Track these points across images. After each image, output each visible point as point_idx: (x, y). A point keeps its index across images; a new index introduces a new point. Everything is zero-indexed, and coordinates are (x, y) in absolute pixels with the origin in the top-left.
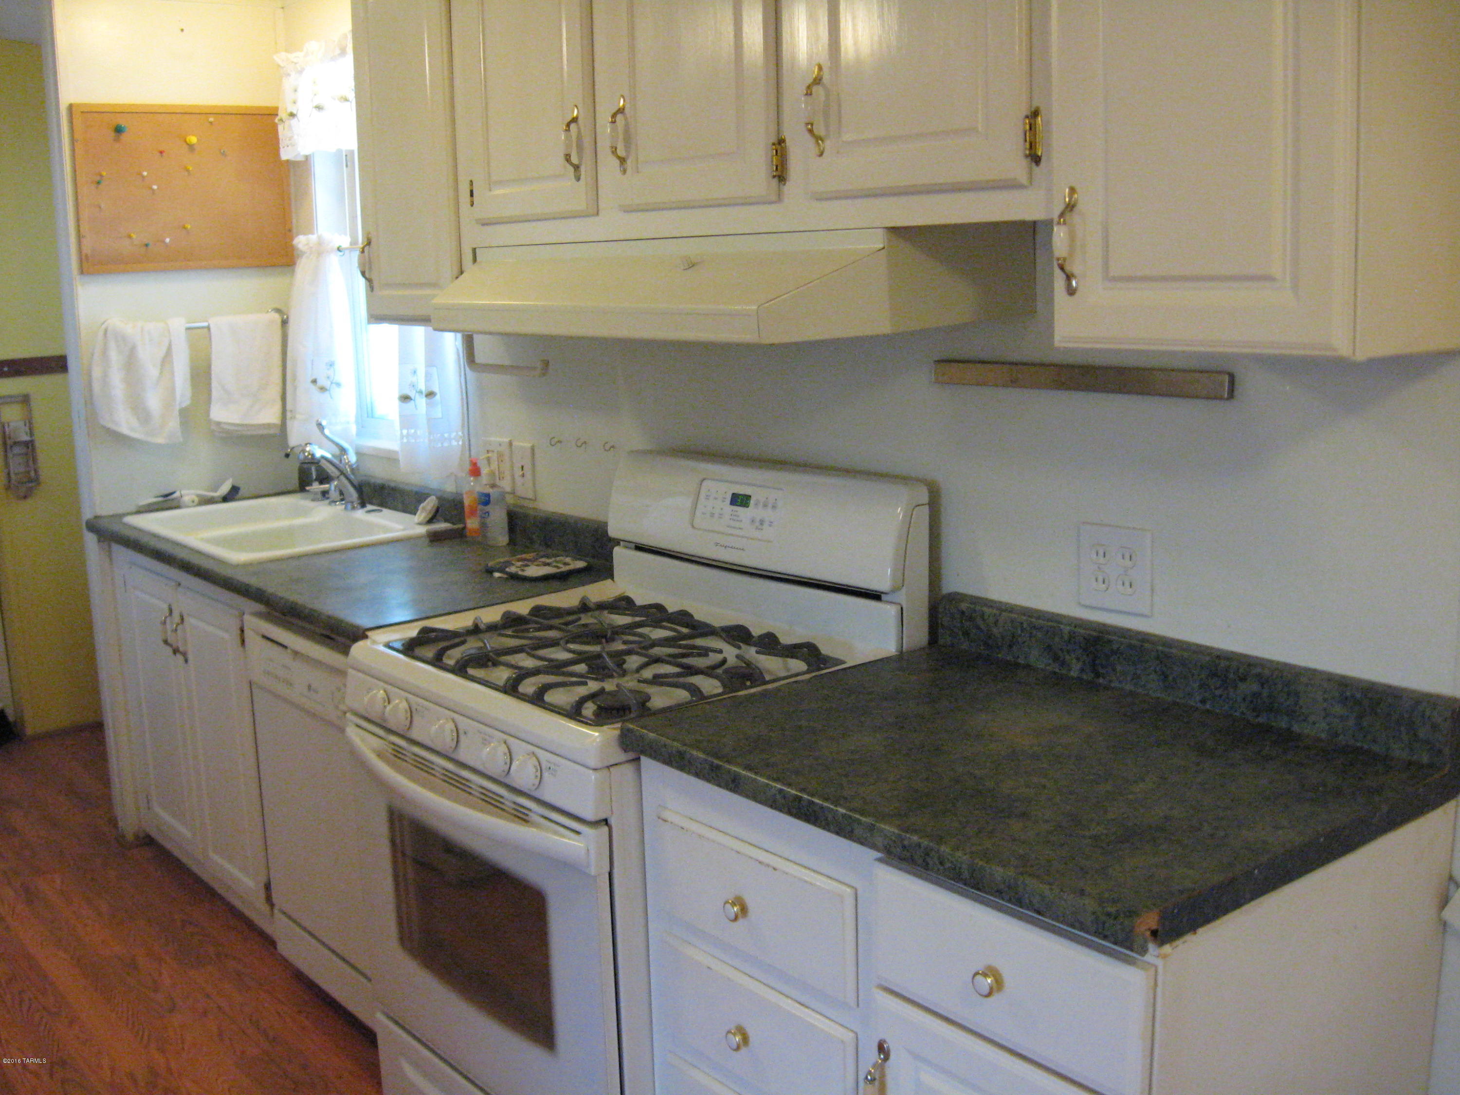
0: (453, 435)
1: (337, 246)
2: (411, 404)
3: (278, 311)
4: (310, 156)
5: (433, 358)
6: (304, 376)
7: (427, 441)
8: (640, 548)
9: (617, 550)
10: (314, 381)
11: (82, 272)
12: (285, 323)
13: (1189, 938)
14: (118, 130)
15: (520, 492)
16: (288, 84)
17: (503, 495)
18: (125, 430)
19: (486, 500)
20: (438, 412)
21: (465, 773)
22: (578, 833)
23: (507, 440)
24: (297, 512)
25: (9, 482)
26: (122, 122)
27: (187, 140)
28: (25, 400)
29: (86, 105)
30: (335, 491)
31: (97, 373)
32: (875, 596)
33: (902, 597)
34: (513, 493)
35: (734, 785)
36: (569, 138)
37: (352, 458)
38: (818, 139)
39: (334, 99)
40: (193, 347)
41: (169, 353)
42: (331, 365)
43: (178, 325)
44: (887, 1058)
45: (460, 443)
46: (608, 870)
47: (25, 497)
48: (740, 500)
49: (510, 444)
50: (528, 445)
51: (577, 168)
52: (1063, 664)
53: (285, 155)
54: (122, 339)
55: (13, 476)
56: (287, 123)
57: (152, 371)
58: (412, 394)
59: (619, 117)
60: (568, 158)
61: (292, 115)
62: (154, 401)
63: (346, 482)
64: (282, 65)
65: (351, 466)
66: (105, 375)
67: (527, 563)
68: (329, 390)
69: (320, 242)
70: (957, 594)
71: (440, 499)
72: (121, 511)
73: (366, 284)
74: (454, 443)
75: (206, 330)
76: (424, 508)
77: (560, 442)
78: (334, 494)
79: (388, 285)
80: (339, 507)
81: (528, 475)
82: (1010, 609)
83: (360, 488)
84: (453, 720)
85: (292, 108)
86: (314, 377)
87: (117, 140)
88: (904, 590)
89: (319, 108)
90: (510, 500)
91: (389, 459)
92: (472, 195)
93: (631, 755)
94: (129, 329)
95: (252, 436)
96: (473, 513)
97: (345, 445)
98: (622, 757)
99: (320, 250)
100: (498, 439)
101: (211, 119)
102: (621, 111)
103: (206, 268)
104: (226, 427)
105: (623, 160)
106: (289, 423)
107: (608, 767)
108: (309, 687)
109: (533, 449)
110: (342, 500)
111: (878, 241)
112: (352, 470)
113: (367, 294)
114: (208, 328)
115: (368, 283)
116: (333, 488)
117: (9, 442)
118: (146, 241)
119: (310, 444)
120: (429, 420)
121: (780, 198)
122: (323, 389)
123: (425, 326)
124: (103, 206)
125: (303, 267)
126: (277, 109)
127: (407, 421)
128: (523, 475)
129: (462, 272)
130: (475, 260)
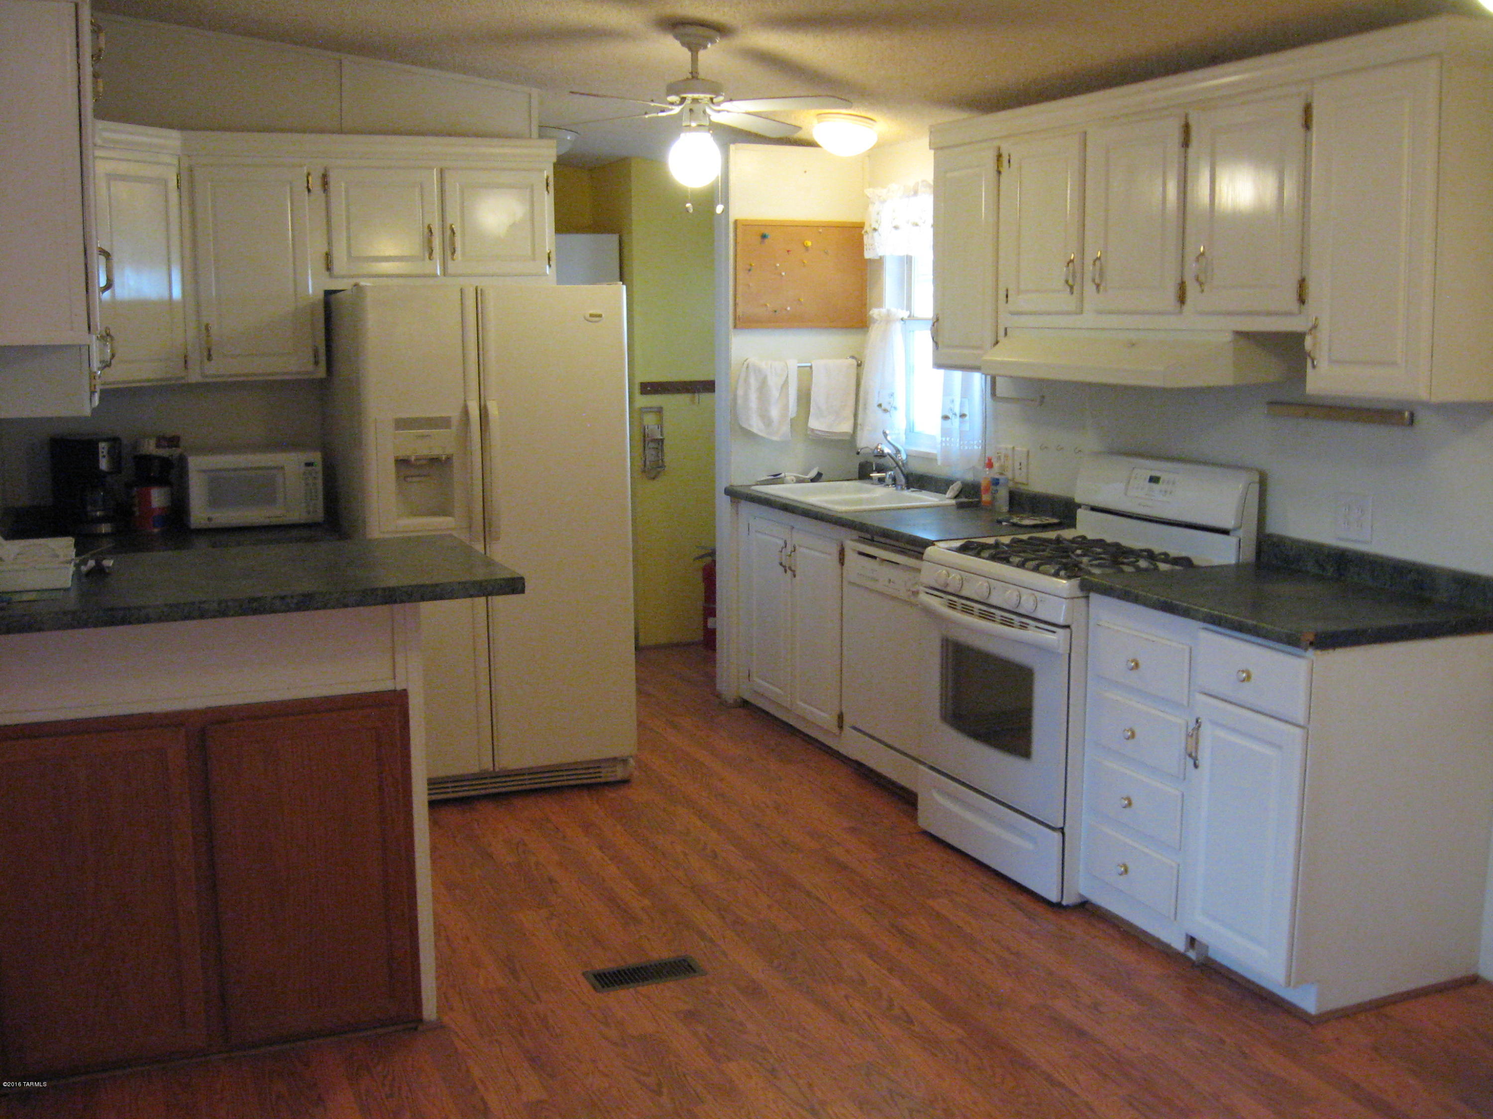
0: (975, 442)
1: (901, 317)
2: (949, 421)
3: (853, 357)
4: (883, 256)
5: (966, 391)
6: (873, 401)
7: (958, 445)
8: (1094, 509)
9: (1079, 511)
10: (880, 405)
11: (735, 327)
12: (859, 365)
13: (1331, 651)
14: (764, 237)
15: (1018, 479)
16: (873, 209)
17: (1007, 480)
18: (755, 430)
19: (996, 482)
20: (967, 427)
21: (992, 610)
22: (1054, 632)
23: (1012, 446)
24: (860, 491)
25: (645, 466)
26: (766, 232)
27: (805, 243)
28: (659, 411)
29: (746, 220)
30: (889, 478)
31: (740, 392)
32: (1225, 532)
33: (1241, 533)
34: (1013, 479)
35: (1135, 599)
36: (1068, 270)
37: (904, 457)
38: (1201, 284)
39: (908, 223)
40: (800, 380)
41: (786, 383)
42: (892, 395)
43: (793, 365)
44: (1199, 726)
45: (980, 448)
46: (1068, 652)
47: (654, 479)
48: (1154, 480)
49: (1013, 448)
50: (1025, 450)
51: (1071, 287)
52: (1324, 569)
53: (868, 255)
54: (758, 371)
55: (648, 463)
56: (870, 235)
57: (775, 393)
58: (950, 415)
59: (1098, 263)
60: (1067, 282)
61: (875, 230)
62: (775, 413)
63: (899, 471)
64: (870, 197)
65: (902, 462)
66: (746, 394)
67: (1022, 518)
68: (890, 412)
69: (889, 313)
70: (1271, 534)
71: (963, 483)
72: (749, 483)
73: (933, 345)
74: (976, 447)
75: (808, 368)
76: (953, 489)
77: (1046, 447)
78: (888, 480)
79: (948, 346)
80: (891, 489)
81: (1024, 470)
82: (1298, 541)
83: (907, 477)
84: (988, 582)
85: (875, 225)
86: (880, 402)
87: (762, 242)
88: (1241, 530)
89: (896, 228)
90: (1011, 484)
91: (927, 458)
92: (1007, 296)
93: (1084, 594)
94: (763, 365)
95: (832, 441)
96: (987, 490)
97: (900, 447)
98: (1079, 594)
99: (888, 319)
100: (1006, 445)
101: (821, 230)
102: (1098, 259)
103: (812, 328)
104: (817, 432)
105: (1098, 286)
106: (859, 432)
107: (1073, 598)
108: (890, 580)
109: (1028, 452)
110: (893, 484)
111: (1228, 337)
112: (903, 464)
113: (933, 351)
114: (811, 367)
115: (935, 344)
116: (888, 476)
117: (647, 439)
118: (775, 309)
119: (881, 444)
120: (961, 432)
121: (1181, 313)
122: (885, 411)
123: (962, 371)
124: (751, 285)
125: (875, 332)
126: (864, 223)
127: (945, 433)
128: (1020, 469)
129: (997, 342)
130: (1006, 334)
